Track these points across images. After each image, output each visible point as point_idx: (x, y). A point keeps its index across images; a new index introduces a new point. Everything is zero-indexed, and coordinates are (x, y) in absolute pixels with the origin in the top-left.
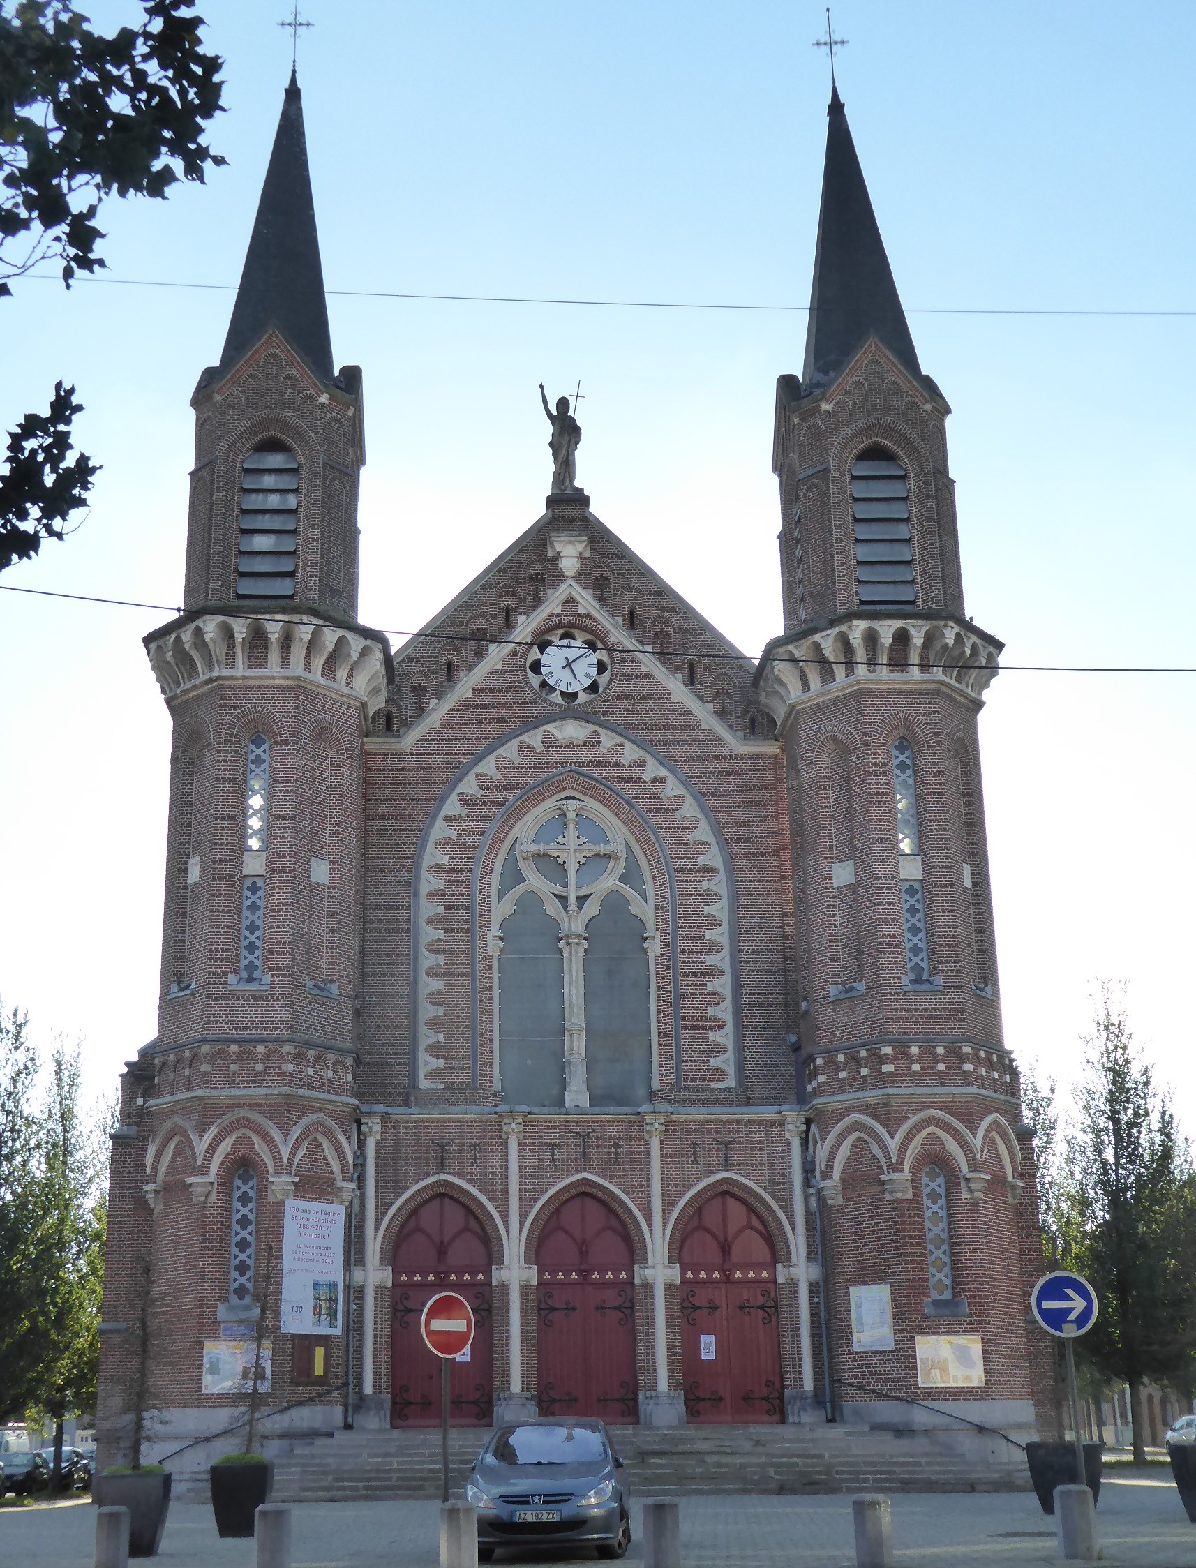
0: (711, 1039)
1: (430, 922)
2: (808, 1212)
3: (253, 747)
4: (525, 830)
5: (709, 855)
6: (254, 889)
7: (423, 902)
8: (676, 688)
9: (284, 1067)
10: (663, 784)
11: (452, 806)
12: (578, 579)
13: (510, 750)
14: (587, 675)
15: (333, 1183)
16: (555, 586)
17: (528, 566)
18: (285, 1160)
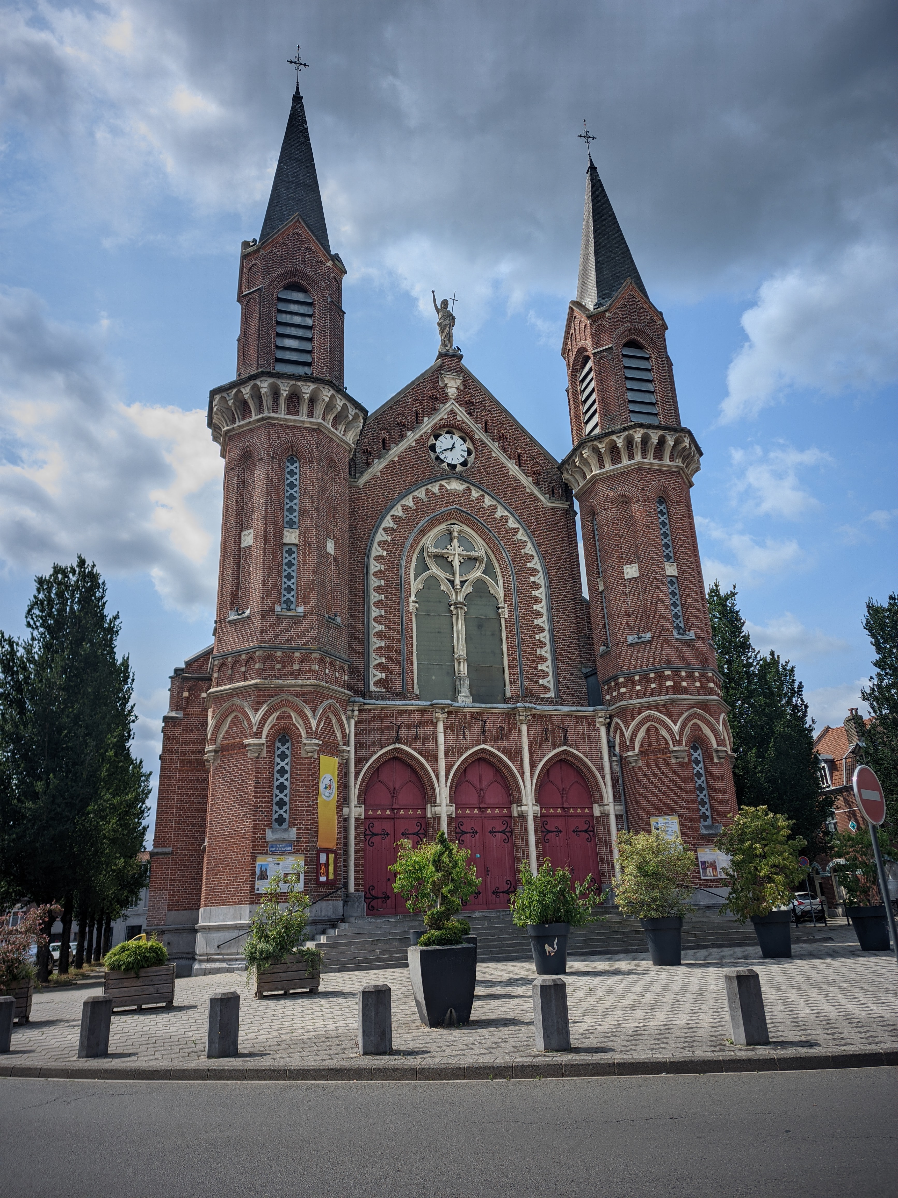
0: (540, 668)
1: (376, 589)
2: (612, 773)
3: (289, 464)
4: (429, 541)
5: (533, 562)
6: (290, 552)
7: (372, 578)
8: (513, 468)
9: (313, 667)
10: (506, 521)
11: (388, 522)
12: (458, 399)
13: (421, 493)
14: (462, 456)
15: (337, 747)
16: (444, 403)
17: (428, 390)
18: (314, 729)
